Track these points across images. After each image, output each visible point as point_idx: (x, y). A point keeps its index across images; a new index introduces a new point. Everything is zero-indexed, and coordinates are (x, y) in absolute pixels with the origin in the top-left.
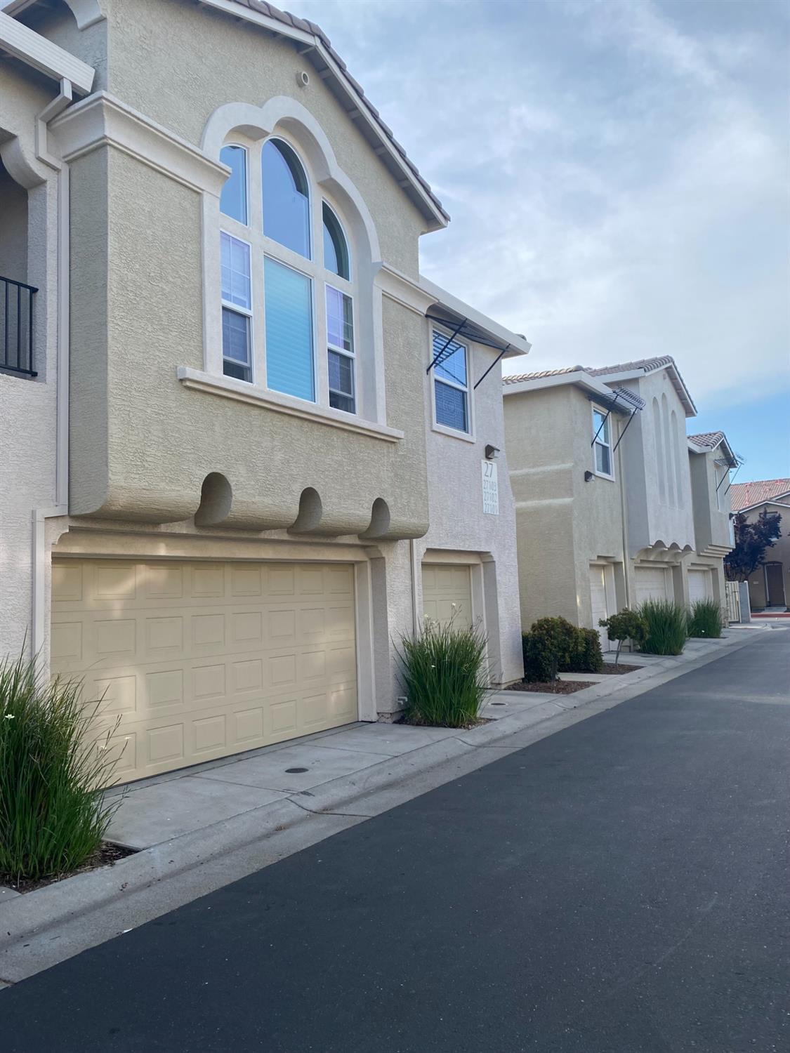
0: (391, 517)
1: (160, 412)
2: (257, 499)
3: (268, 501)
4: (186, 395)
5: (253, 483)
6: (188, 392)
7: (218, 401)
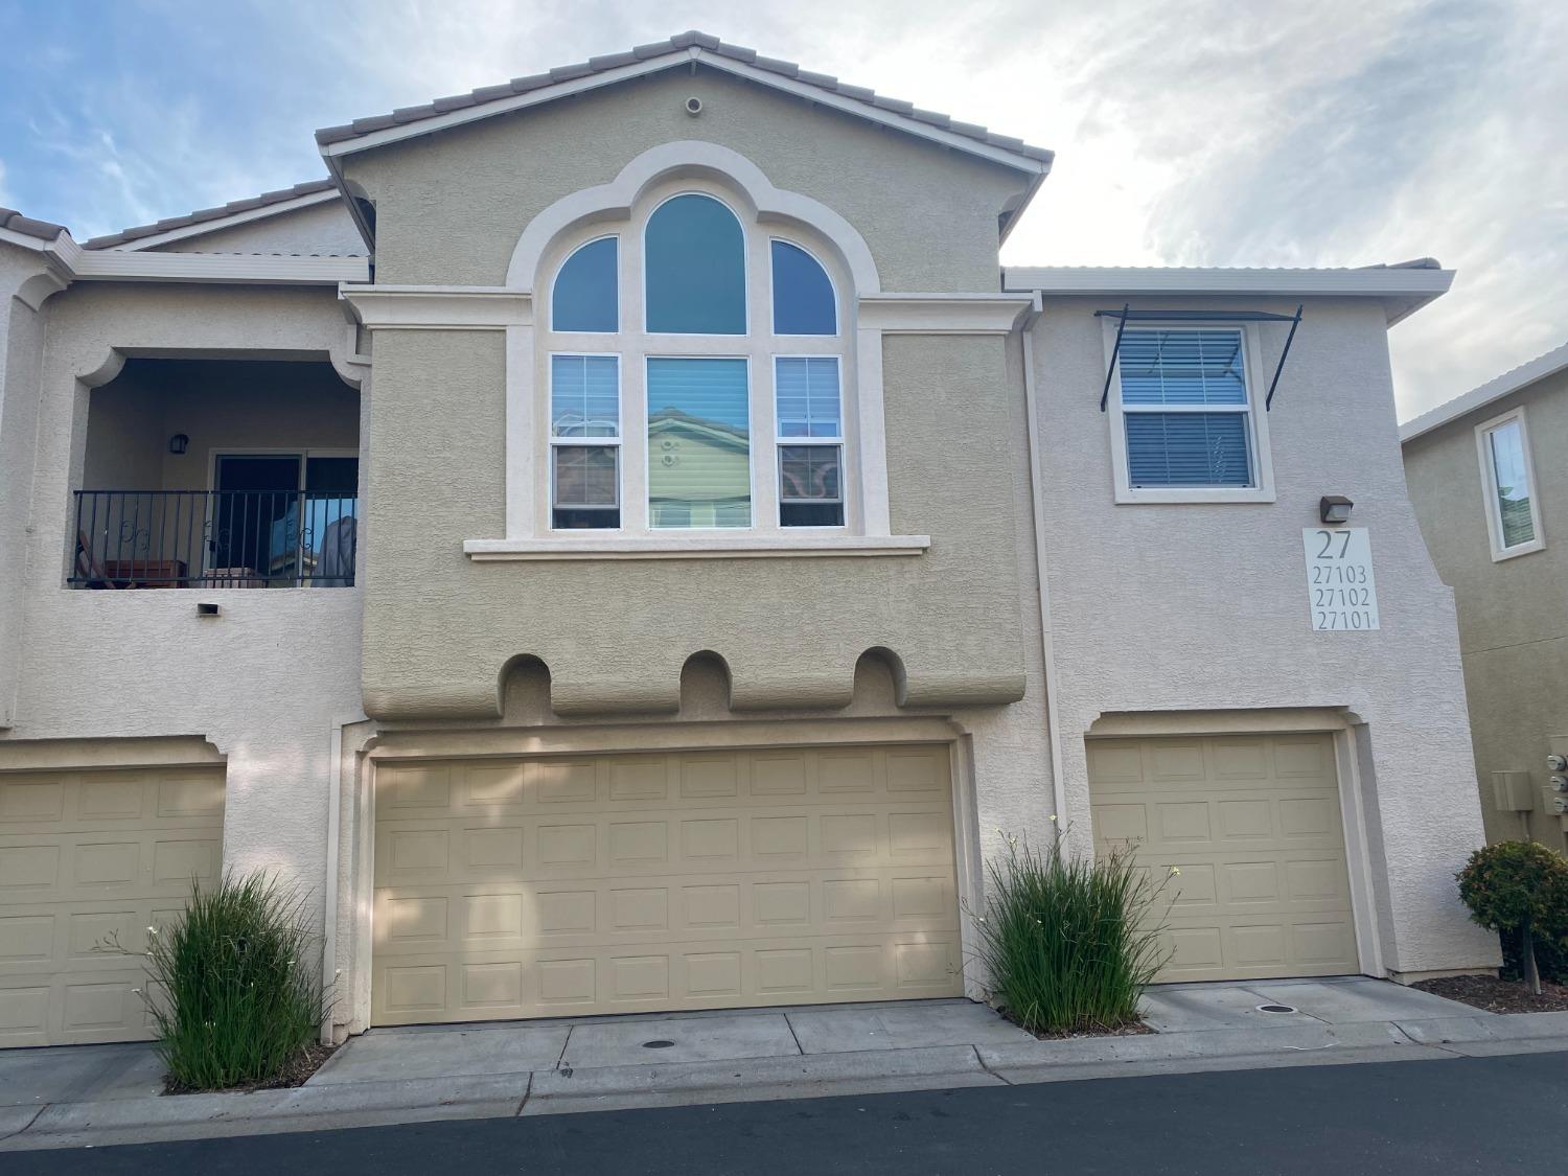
0: (908, 675)
1: (436, 597)
2: (596, 678)
3: (618, 678)
4: (476, 571)
5: (587, 658)
6: (480, 567)
7: (529, 567)
